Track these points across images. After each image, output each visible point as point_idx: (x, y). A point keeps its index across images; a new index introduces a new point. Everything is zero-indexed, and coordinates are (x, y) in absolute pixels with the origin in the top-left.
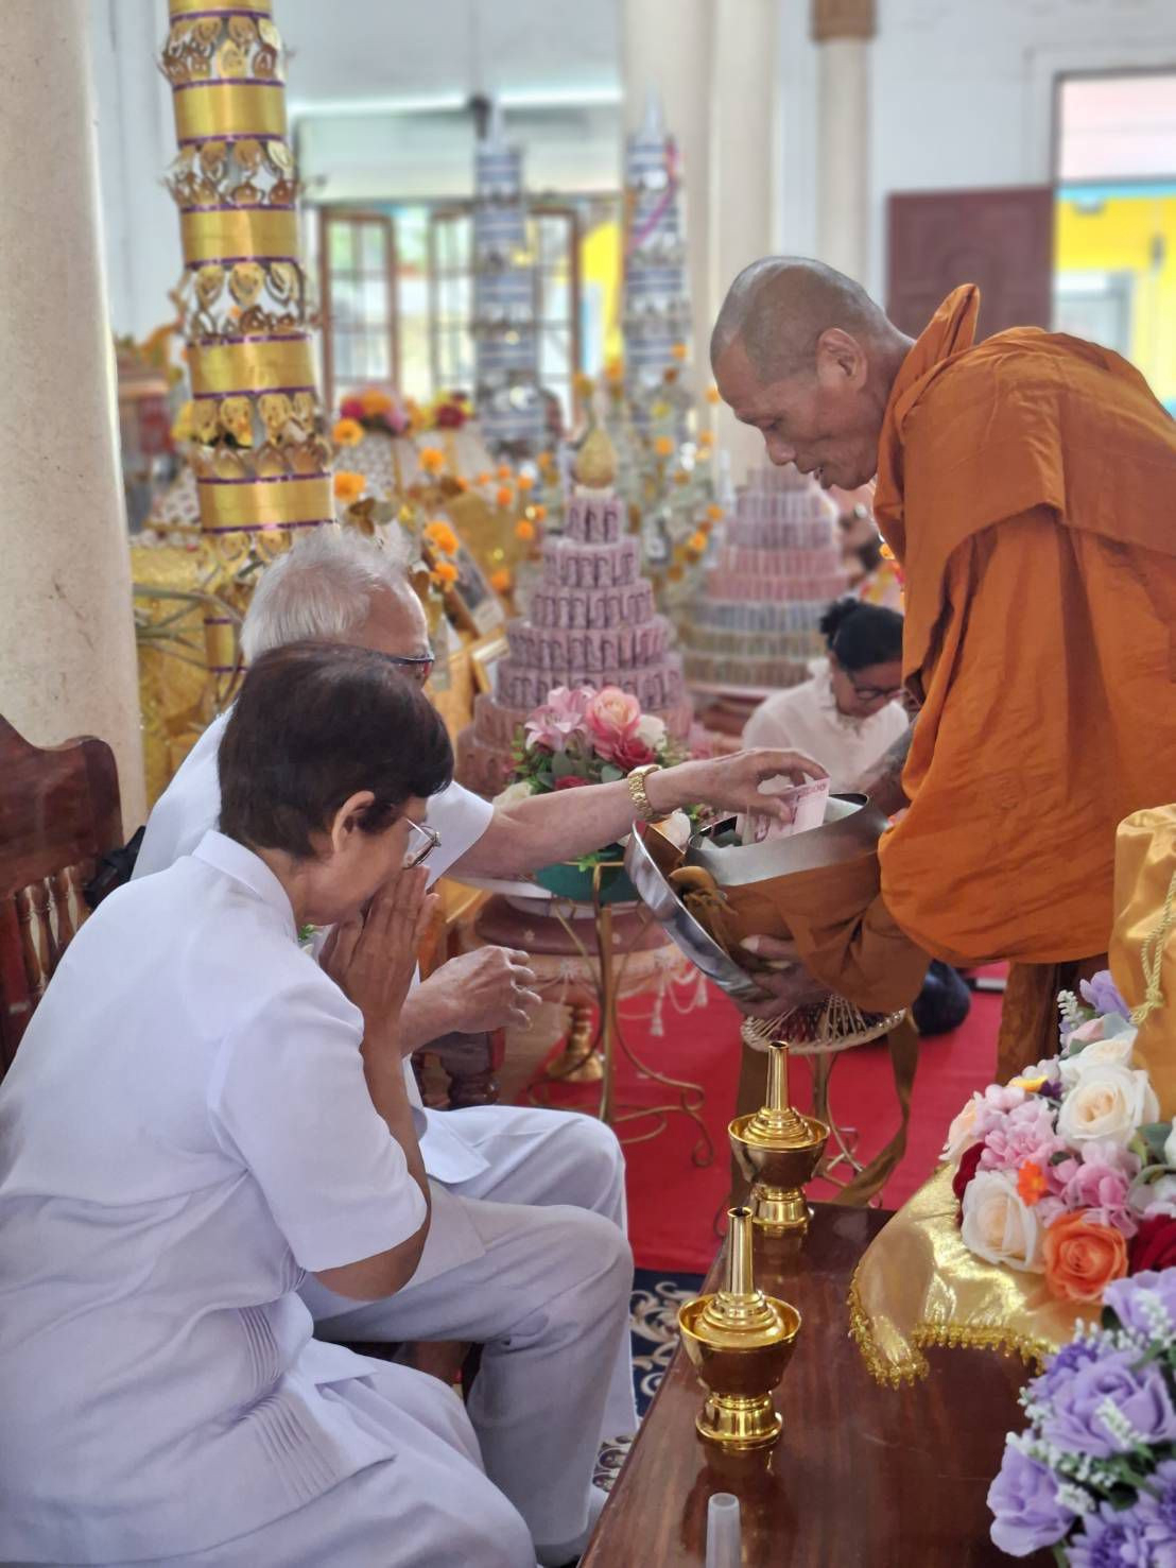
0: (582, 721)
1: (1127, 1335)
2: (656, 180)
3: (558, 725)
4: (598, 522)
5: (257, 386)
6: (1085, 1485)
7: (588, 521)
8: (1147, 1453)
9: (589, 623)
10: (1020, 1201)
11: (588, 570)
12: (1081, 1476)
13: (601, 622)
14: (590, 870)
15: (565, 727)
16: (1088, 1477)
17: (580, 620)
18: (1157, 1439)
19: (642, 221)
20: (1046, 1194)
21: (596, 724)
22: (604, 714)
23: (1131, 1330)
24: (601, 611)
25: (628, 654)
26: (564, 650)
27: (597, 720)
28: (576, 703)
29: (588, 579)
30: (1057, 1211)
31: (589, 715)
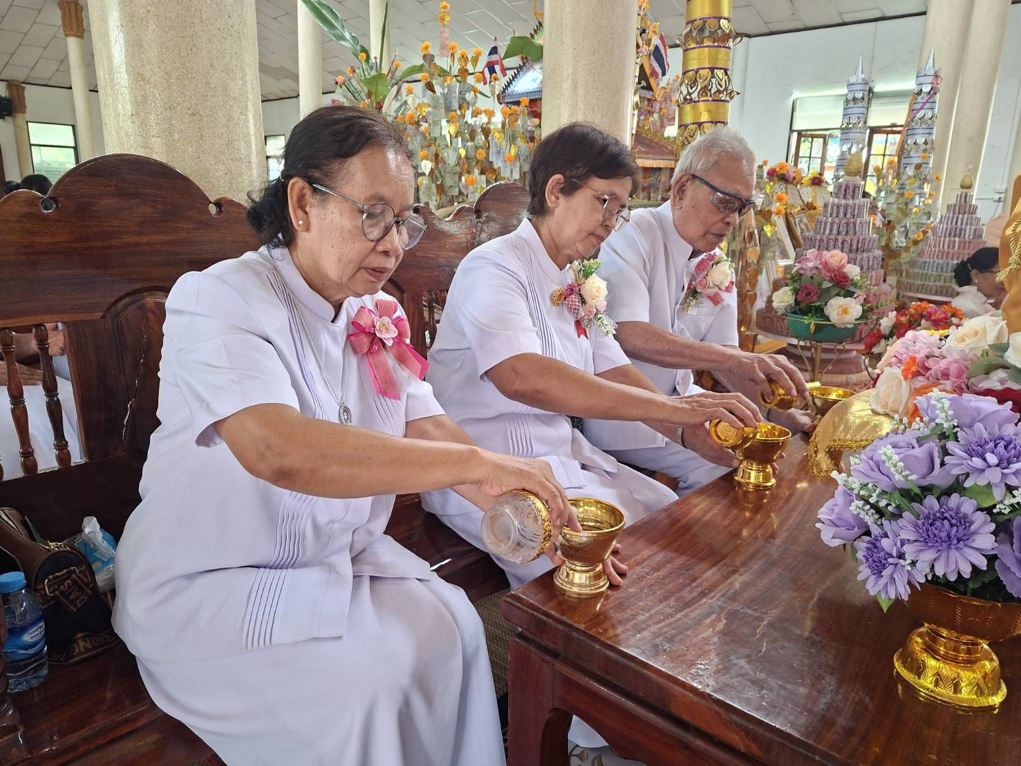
0: (820, 264)
1: (922, 420)
2: (926, 89)
3: (808, 264)
4: (850, 191)
5: (702, 120)
6: (874, 506)
7: (846, 190)
8: (917, 491)
9: (839, 233)
10: (902, 378)
11: (842, 210)
12: (872, 500)
13: (844, 233)
14: (810, 324)
15: (811, 265)
16: (878, 502)
17: (835, 231)
18: (925, 483)
19: (917, 106)
20: (918, 374)
21: (826, 264)
22: (830, 260)
23: (926, 419)
24: (845, 228)
25: (854, 247)
26: (825, 242)
27: (826, 263)
28: (819, 256)
29: (841, 214)
30: (922, 383)
31: (823, 260)
